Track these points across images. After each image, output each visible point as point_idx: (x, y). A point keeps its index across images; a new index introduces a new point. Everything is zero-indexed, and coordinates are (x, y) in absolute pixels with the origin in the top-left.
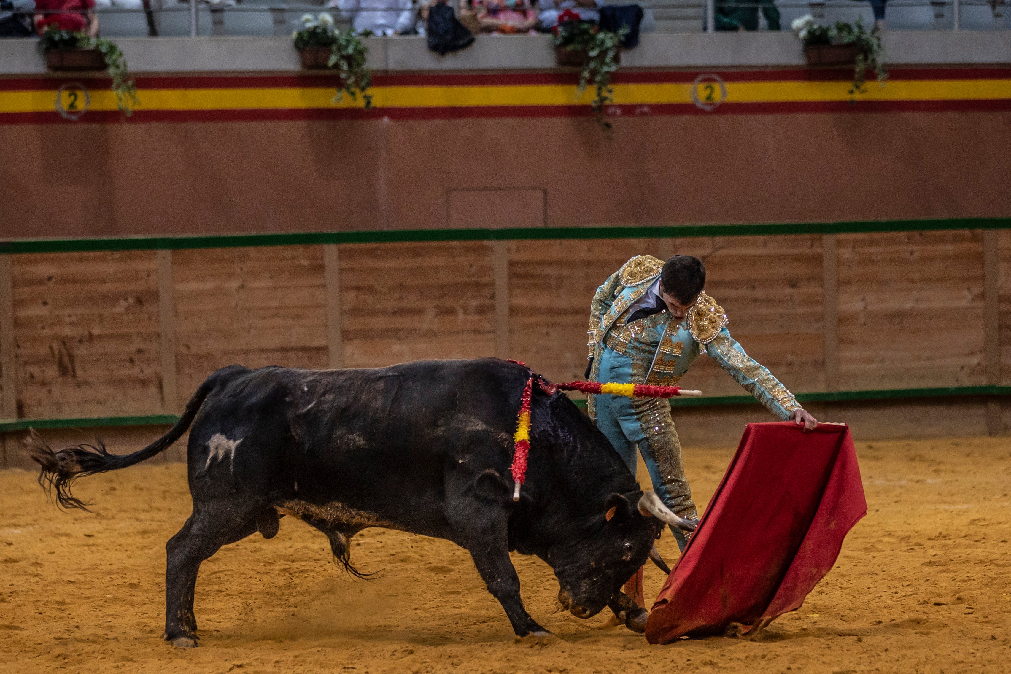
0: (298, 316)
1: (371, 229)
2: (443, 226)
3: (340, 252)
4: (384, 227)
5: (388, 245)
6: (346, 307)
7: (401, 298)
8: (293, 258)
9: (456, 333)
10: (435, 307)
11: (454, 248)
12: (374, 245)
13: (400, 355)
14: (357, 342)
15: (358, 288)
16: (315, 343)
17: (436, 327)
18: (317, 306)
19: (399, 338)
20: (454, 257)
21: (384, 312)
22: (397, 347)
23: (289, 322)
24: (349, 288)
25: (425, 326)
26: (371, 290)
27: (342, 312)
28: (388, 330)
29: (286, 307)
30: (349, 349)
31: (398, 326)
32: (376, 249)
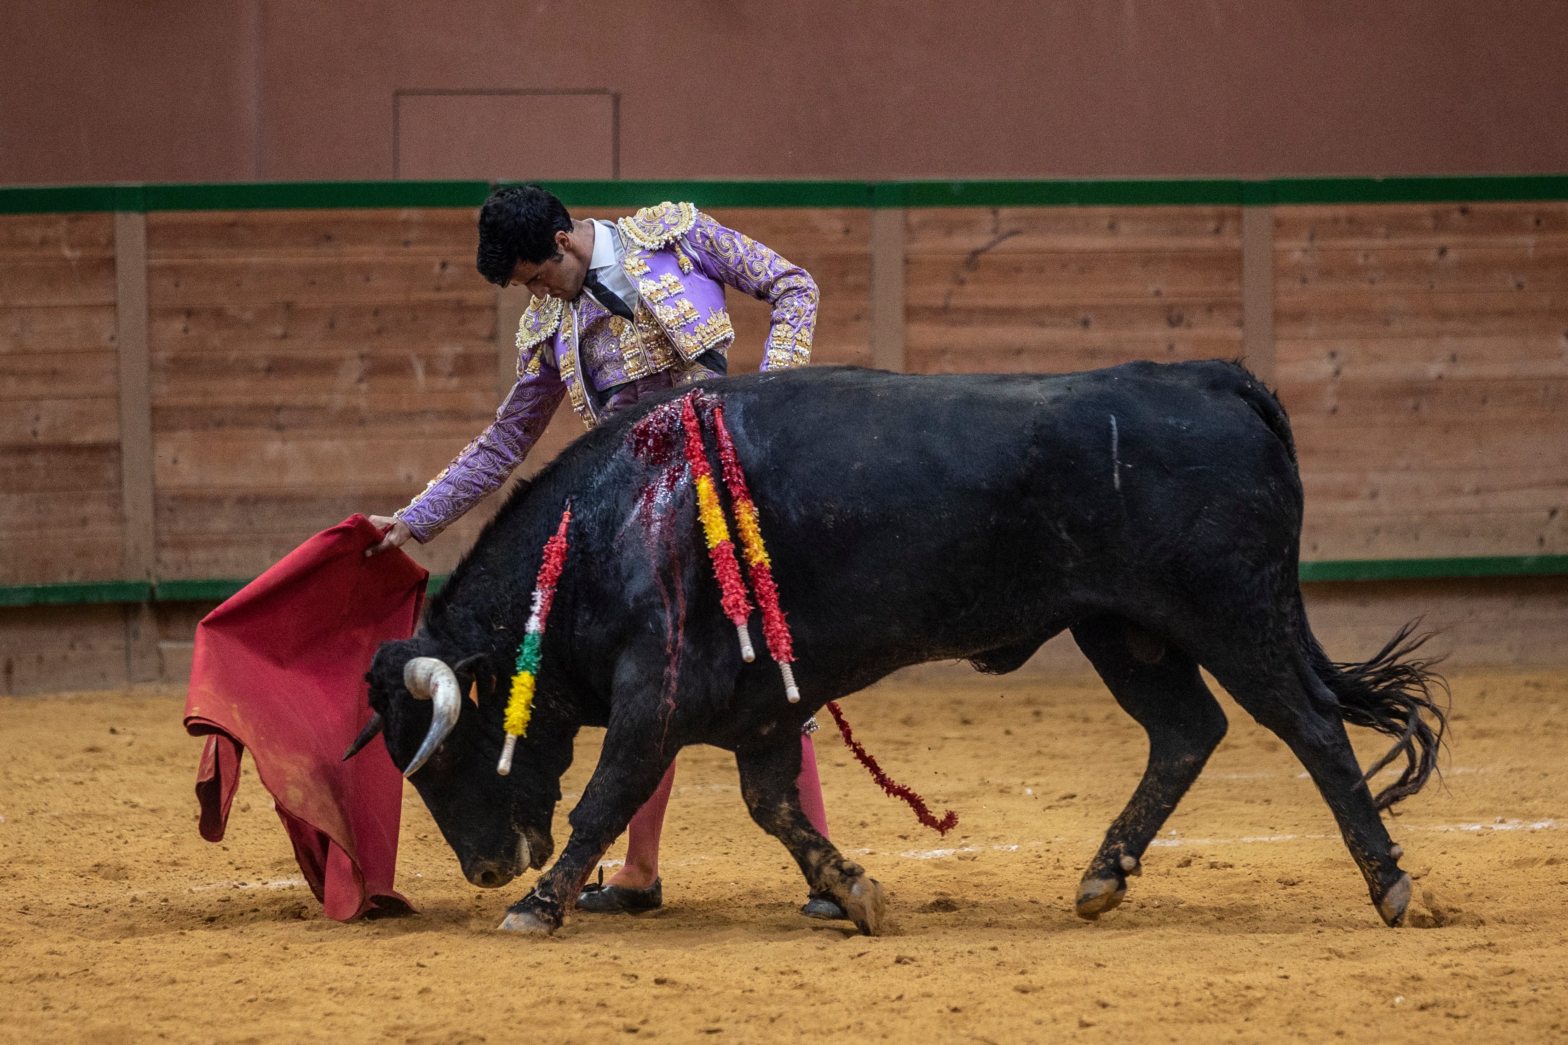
0: (55, 374)
1: (220, 180)
2: (385, 176)
3: (151, 231)
4: (248, 176)
5: (258, 216)
6: (162, 356)
7: (284, 336)
8: (44, 242)
9: (409, 416)
10: (362, 357)
11: (406, 224)
12: (230, 216)
13: (281, 465)
14: (184, 435)
15: (189, 313)
16: (89, 437)
17: (362, 403)
18: (99, 351)
19: (279, 427)
20: (407, 243)
21: (248, 368)
22: (274, 448)
23: (35, 387)
24: (169, 313)
25: (339, 401)
26: (218, 314)
27: (153, 367)
28: (254, 408)
29: (26, 353)
30: (166, 450)
31: (277, 399)
32: (233, 224)
